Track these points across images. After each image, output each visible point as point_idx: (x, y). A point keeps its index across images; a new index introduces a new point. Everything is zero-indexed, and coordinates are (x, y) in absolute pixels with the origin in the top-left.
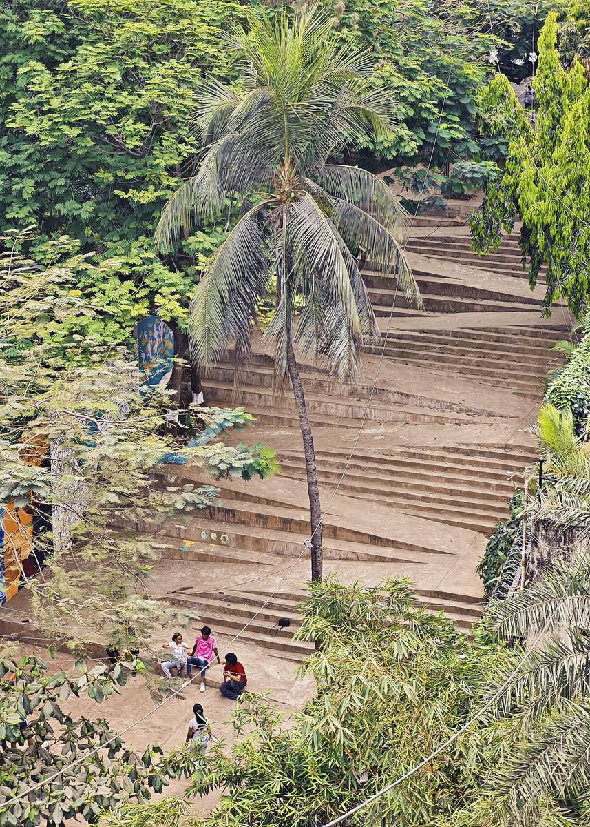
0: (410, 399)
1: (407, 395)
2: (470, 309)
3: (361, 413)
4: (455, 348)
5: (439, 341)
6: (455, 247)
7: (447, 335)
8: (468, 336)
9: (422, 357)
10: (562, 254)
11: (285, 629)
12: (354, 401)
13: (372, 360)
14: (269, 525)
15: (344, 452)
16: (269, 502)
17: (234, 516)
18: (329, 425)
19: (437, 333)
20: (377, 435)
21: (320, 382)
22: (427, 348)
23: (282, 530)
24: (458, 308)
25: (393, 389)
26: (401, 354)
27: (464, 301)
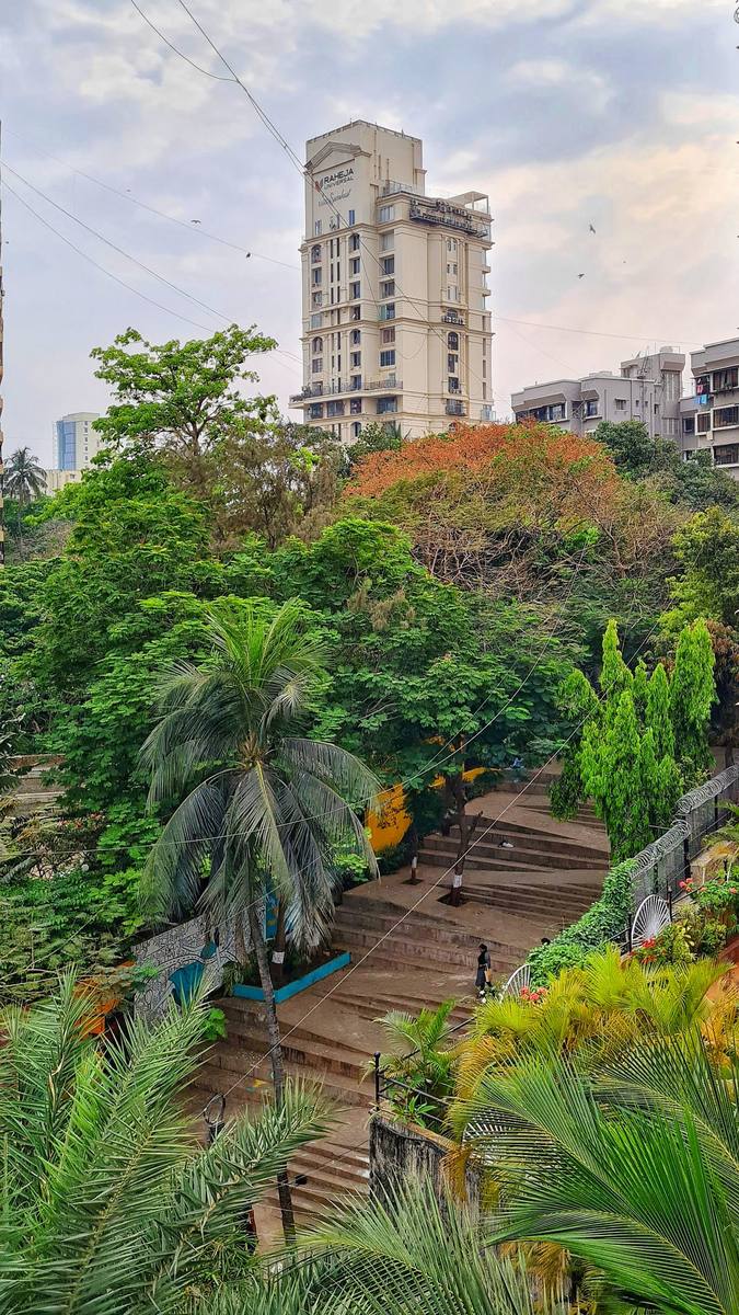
0: (503, 948)
1: (500, 945)
2: (583, 866)
3: (457, 959)
4: (558, 901)
5: (545, 895)
6: (586, 813)
7: (553, 890)
8: (571, 891)
9: (527, 909)
10: (618, 822)
11: (301, 1188)
12: (454, 948)
13: (483, 910)
14: (332, 1069)
15: (424, 997)
16: (339, 1045)
17: (304, 1058)
18: (427, 970)
19: (546, 887)
20: (460, 982)
21: (429, 930)
22: (533, 901)
23: (343, 1074)
24: (573, 866)
25: (488, 938)
26: (511, 906)
27: (580, 859)
